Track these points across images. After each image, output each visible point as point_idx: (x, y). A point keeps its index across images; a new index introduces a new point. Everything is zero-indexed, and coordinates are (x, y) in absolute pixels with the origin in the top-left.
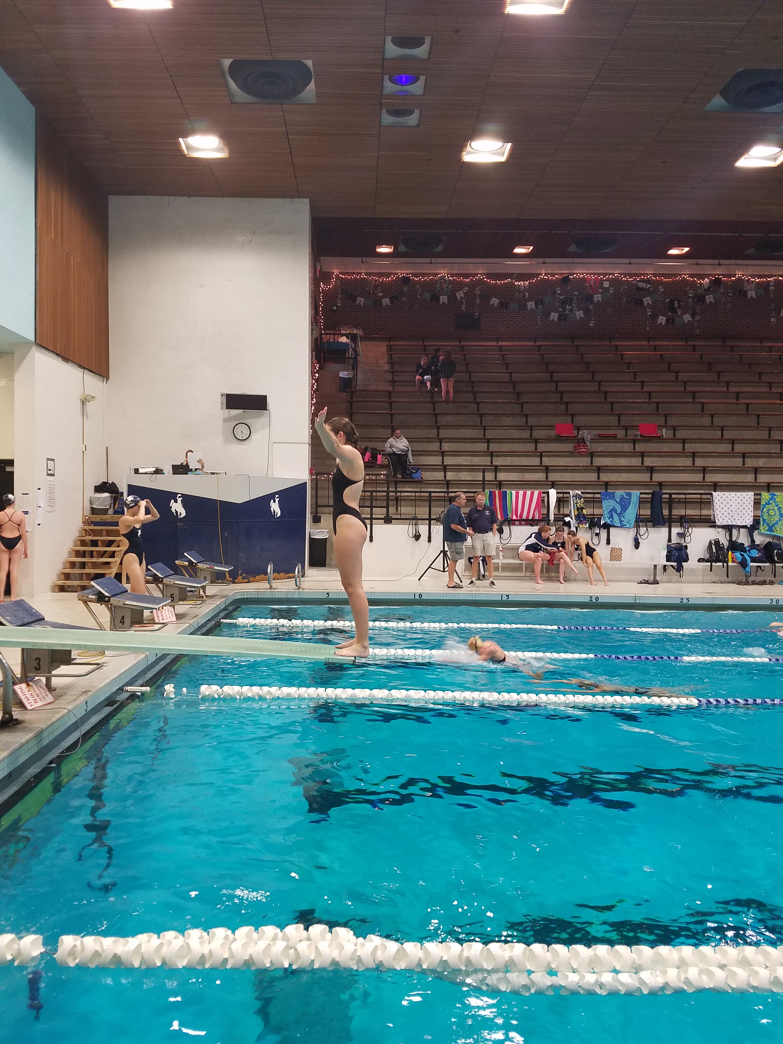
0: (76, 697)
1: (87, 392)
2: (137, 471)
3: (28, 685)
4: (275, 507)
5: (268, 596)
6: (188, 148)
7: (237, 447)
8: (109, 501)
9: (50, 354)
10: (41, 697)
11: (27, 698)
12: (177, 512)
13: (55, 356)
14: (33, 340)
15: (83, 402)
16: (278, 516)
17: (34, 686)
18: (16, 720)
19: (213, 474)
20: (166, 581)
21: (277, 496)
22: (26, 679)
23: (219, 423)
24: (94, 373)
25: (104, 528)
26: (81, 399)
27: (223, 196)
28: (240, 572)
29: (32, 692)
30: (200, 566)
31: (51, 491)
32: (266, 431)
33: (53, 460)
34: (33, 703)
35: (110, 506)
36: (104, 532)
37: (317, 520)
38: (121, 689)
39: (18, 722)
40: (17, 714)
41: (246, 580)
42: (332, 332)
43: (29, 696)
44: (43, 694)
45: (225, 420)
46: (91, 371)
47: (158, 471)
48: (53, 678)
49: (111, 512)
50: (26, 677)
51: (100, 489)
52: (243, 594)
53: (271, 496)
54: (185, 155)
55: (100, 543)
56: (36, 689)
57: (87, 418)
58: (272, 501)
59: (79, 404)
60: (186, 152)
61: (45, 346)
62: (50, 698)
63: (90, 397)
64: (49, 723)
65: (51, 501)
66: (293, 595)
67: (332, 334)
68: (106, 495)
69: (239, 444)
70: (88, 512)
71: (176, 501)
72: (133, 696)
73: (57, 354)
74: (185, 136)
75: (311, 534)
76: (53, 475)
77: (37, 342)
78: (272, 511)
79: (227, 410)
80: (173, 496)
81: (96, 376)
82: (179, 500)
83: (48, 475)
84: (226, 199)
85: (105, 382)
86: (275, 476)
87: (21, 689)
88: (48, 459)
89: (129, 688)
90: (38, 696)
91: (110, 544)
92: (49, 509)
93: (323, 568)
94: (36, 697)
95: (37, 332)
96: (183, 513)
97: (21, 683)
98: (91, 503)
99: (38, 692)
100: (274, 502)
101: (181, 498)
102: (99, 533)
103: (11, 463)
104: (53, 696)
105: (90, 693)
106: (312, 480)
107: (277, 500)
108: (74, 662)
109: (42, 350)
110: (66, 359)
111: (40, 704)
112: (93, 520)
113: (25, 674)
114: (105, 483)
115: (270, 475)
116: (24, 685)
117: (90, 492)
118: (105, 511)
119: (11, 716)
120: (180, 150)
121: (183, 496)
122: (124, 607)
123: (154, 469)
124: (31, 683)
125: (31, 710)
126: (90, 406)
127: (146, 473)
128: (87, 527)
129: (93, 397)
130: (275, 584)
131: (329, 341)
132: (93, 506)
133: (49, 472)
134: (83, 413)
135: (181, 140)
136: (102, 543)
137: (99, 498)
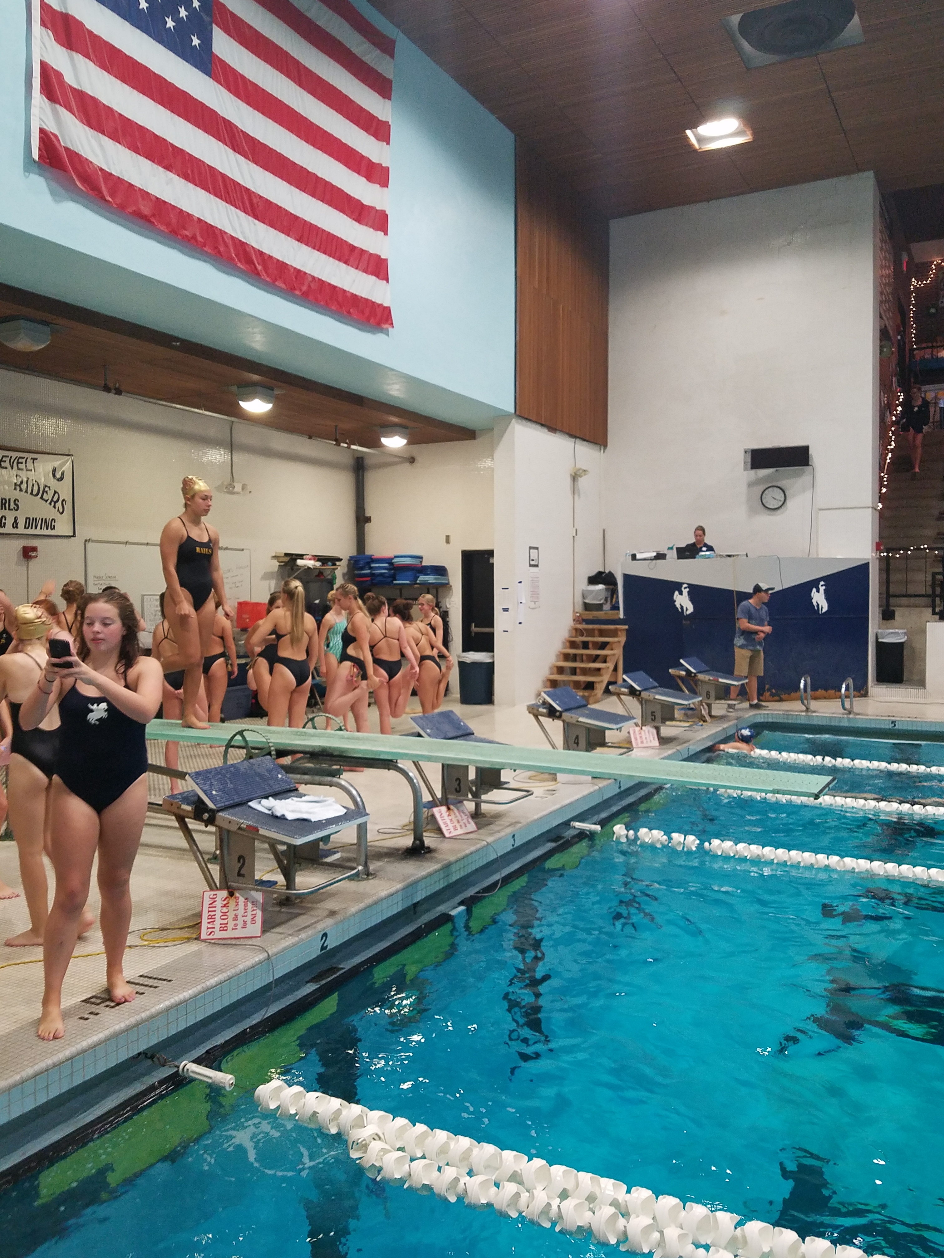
0: (501, 828)
1: (578, 466)
2: (634, 557)
3: (449, 809)
4: (819, 599)
5: (803, 721)
6: (700, 140)
7: (765, 520)
8: (603, 595)
9: (534, 425)
10: (462, 823)
11: (445, 823)
12: (682, 607)
13: (538, 427)
14: (513, 411)
15: (575, 478)
16: (824, 610)
17: (456, 811)
18: (428, 848)
19: (729, 556)
20: (644, 695)
21: (822, 583)
22: (445, 802)
23: (743, 489)
24: (587, 441)
25: (595, 626)
26: (571, 475)
27: (752, 191)
28: (767, 687)
29: (452, 817)
30: (701, 676)
31: (535, 584)
32: (808, 494)
33: (537, 548)
34: (452, 830)
35: (606, 600)
36: (596, 632)
37: (888, 615)
38: (566, 824)
39: (429, 850)
40: (429, 840)
41: (777, 698)
42: (930, 345)
43: (448, 822)
44: (465, 821)
45: (751, 485)
46: (584, 440)
47: (660, 556)
48: (482, 804)
49: (607, 607)
50: (447, 799)
51: (593, 580)
52: (766, 716)
53: (814, 583)
54: (695, 150)
55: (590, 645)
56: (457, 814)
57: (579, 496)
58: (814, 590)
59: (568, 481)
60: (697, 146)
61: (526, 416)
62: (472, 826)
63: (581, 471)
64: (460, 855)
65: (535, 595)
66: (840, 722)
67: (928, 348)
68: (601, 587)
69: (769, 515)
70: (579, 608)
71: (681, 593)
72: (582, 835)
73: (542, 425)
74: (694, 126)
75: (879, 636)
76: (537, 566)
77: (517, 413)
78: (815, 604)
79: (753, 472)
80: (678, 586)
81: (591, 445)
82: (685, 591)
83: (531, 566)
84: (756, 194)
85: (602, 451)
86: (821, 556)
87: (440, 812)
88: (531, 548)
89: (577, 824)
90: (458, 822)
91: (603, 646)
92: (532, 605)
93: (898, 685)
94: (456, 823)
95: (517, 402)
96: (689, 608)
97: (441, 805)
98: (584, 597)
99: (459, 818)
100: (818, 591)
101: (688, 590)
102: (590, 633)
103: (491, 553)
104: (476, 824)
105: (519, 825)
106: (881, 559)
107: (822, 589)
108: (505, 786)
109: (524, 422)
110: (552, 429)
111: (460, 831)
112: (585, 617)
113: (446, 796)
114: (600, 573)
115: (813, 555)
116: (444, 809)
117: (583, 584)
118: (599, 607)
119: (422, 842)
120: (689, 145)
121: (690, 586)
122: (578, 725)
123: (655, 554)
124: (452, 807)
125: (449, 838)
126: (582, 482)
127: (645, 559)
128: (579, 626)
129: (585, 471)
130: (814, 705)
131: (923, 359)
132: (587, 601)
133: (532, 563)
134: (574, 491)
135: (689, 132)
136: (593, 646)
137: (592, 591)
